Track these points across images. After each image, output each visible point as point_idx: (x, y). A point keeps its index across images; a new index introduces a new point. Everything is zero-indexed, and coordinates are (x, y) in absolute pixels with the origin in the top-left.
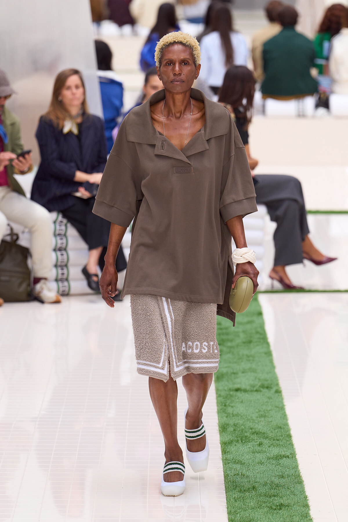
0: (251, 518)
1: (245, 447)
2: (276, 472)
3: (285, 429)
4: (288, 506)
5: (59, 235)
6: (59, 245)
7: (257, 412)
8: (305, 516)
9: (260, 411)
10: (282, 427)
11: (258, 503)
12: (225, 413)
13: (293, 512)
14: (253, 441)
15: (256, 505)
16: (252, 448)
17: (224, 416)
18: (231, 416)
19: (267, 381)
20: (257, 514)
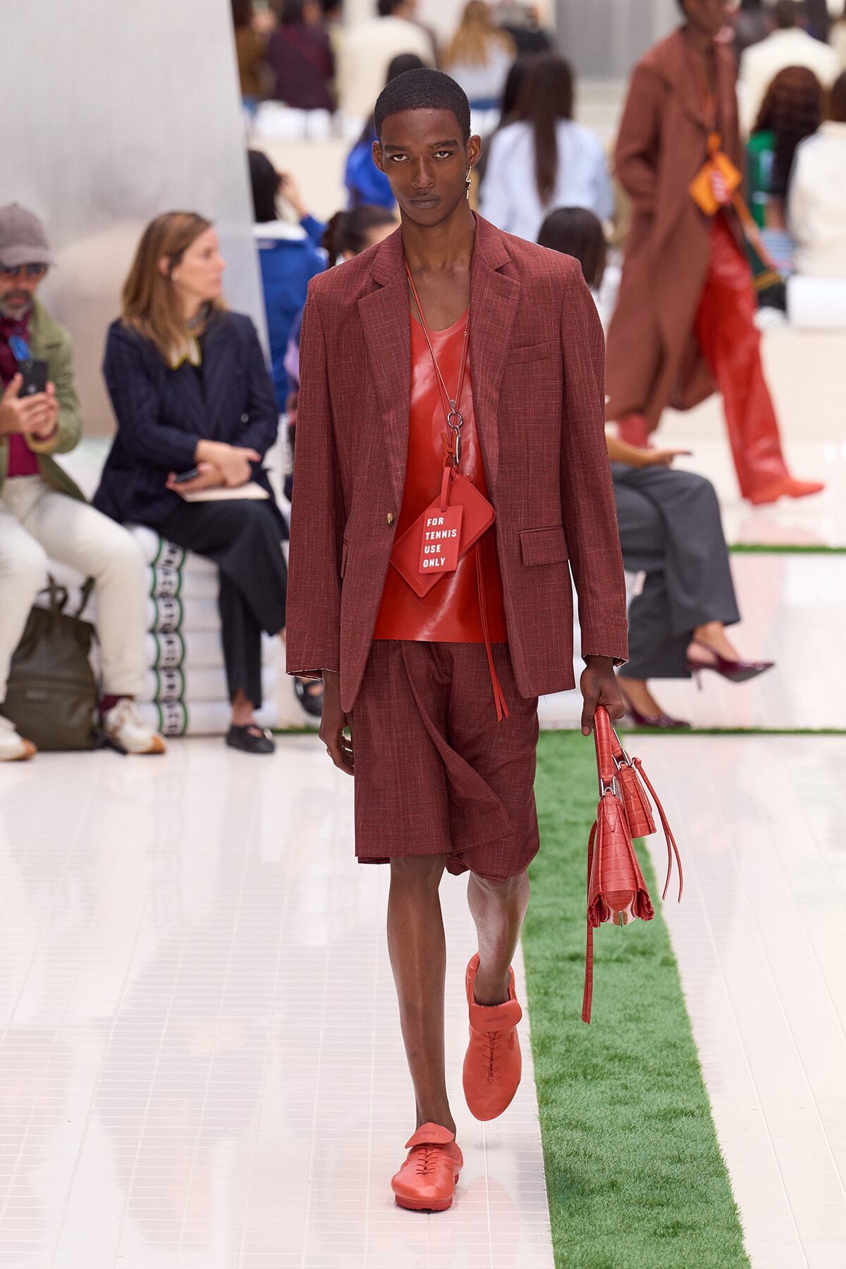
0: (608, 1254)
1: (593, 1091)
2: (664, 1149)
3: (685, 1049)
4: (692, 1228)
5: (164, 595)
6: (163, 620)
7: (618, 1010)
8: (732, 1251)
9: (626, 1007)
10: (677, 1044)
11: (623, 1221)
12: (547, 1012)
13: (703, 1243)
14: (611, 1077)
15: (619, 1225)
16: (610, 1093)
17: (545, 1018)
18: (561, 1017)
19: (642, 937)
20: (620, 1246)
